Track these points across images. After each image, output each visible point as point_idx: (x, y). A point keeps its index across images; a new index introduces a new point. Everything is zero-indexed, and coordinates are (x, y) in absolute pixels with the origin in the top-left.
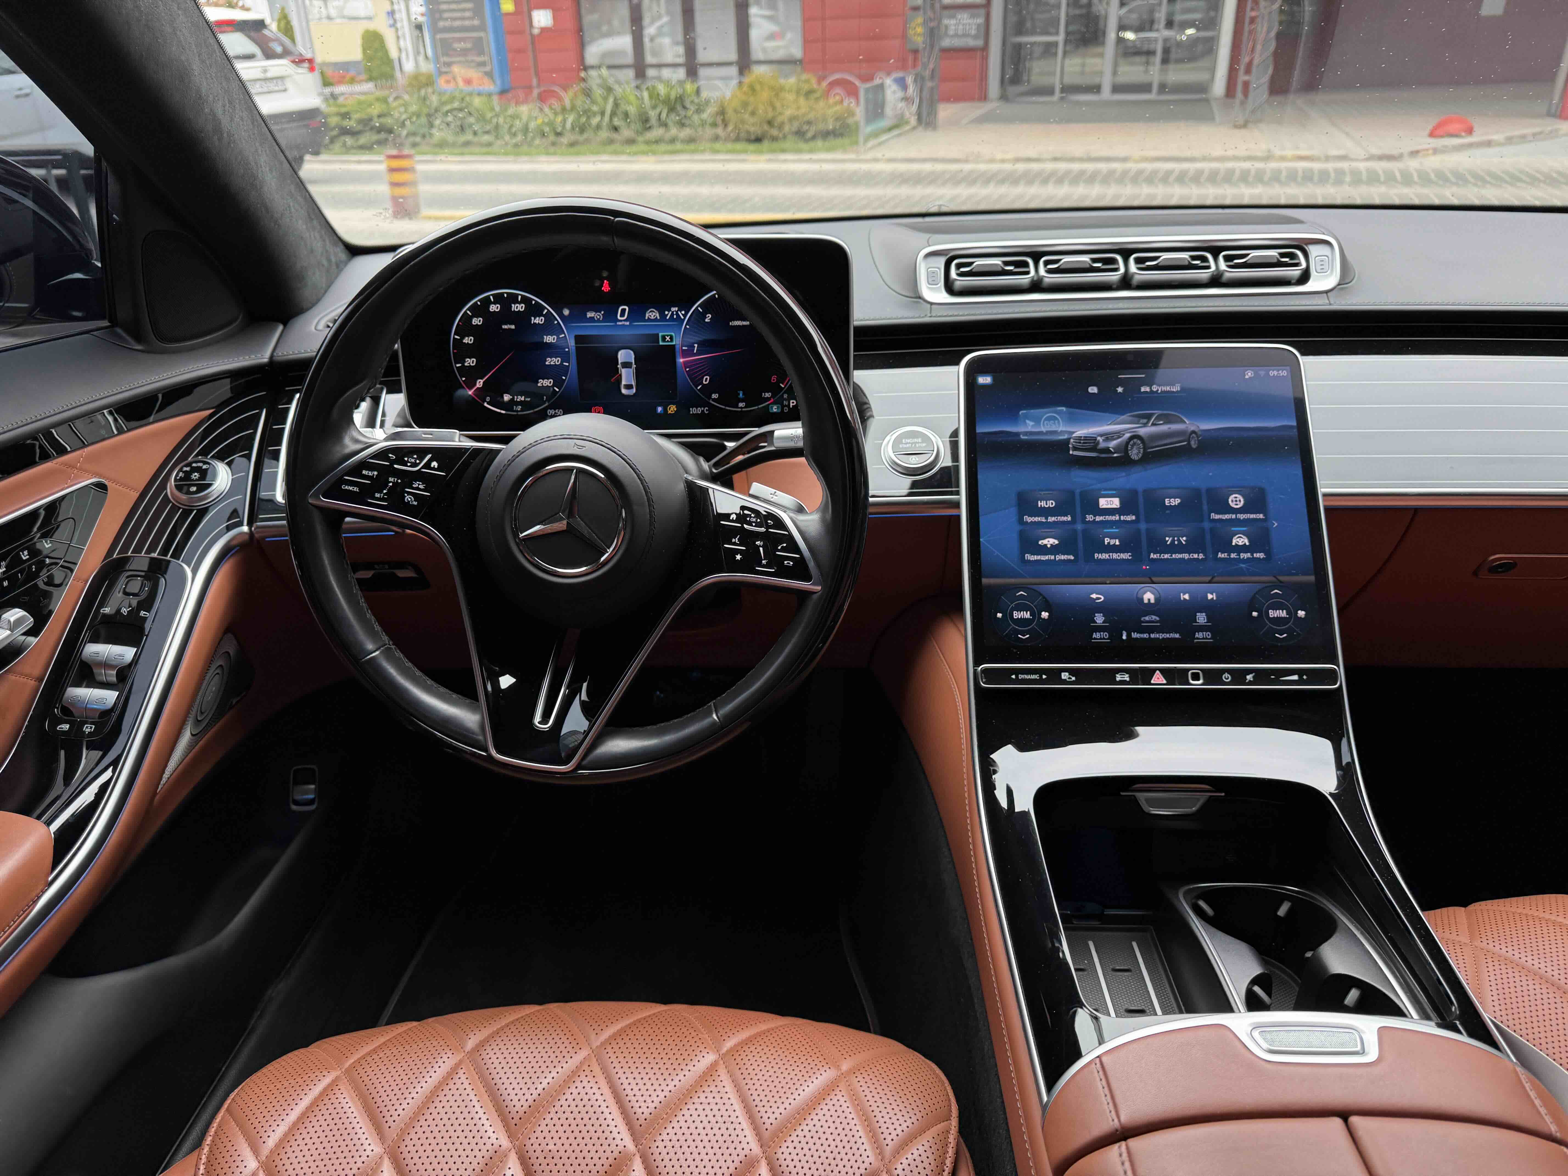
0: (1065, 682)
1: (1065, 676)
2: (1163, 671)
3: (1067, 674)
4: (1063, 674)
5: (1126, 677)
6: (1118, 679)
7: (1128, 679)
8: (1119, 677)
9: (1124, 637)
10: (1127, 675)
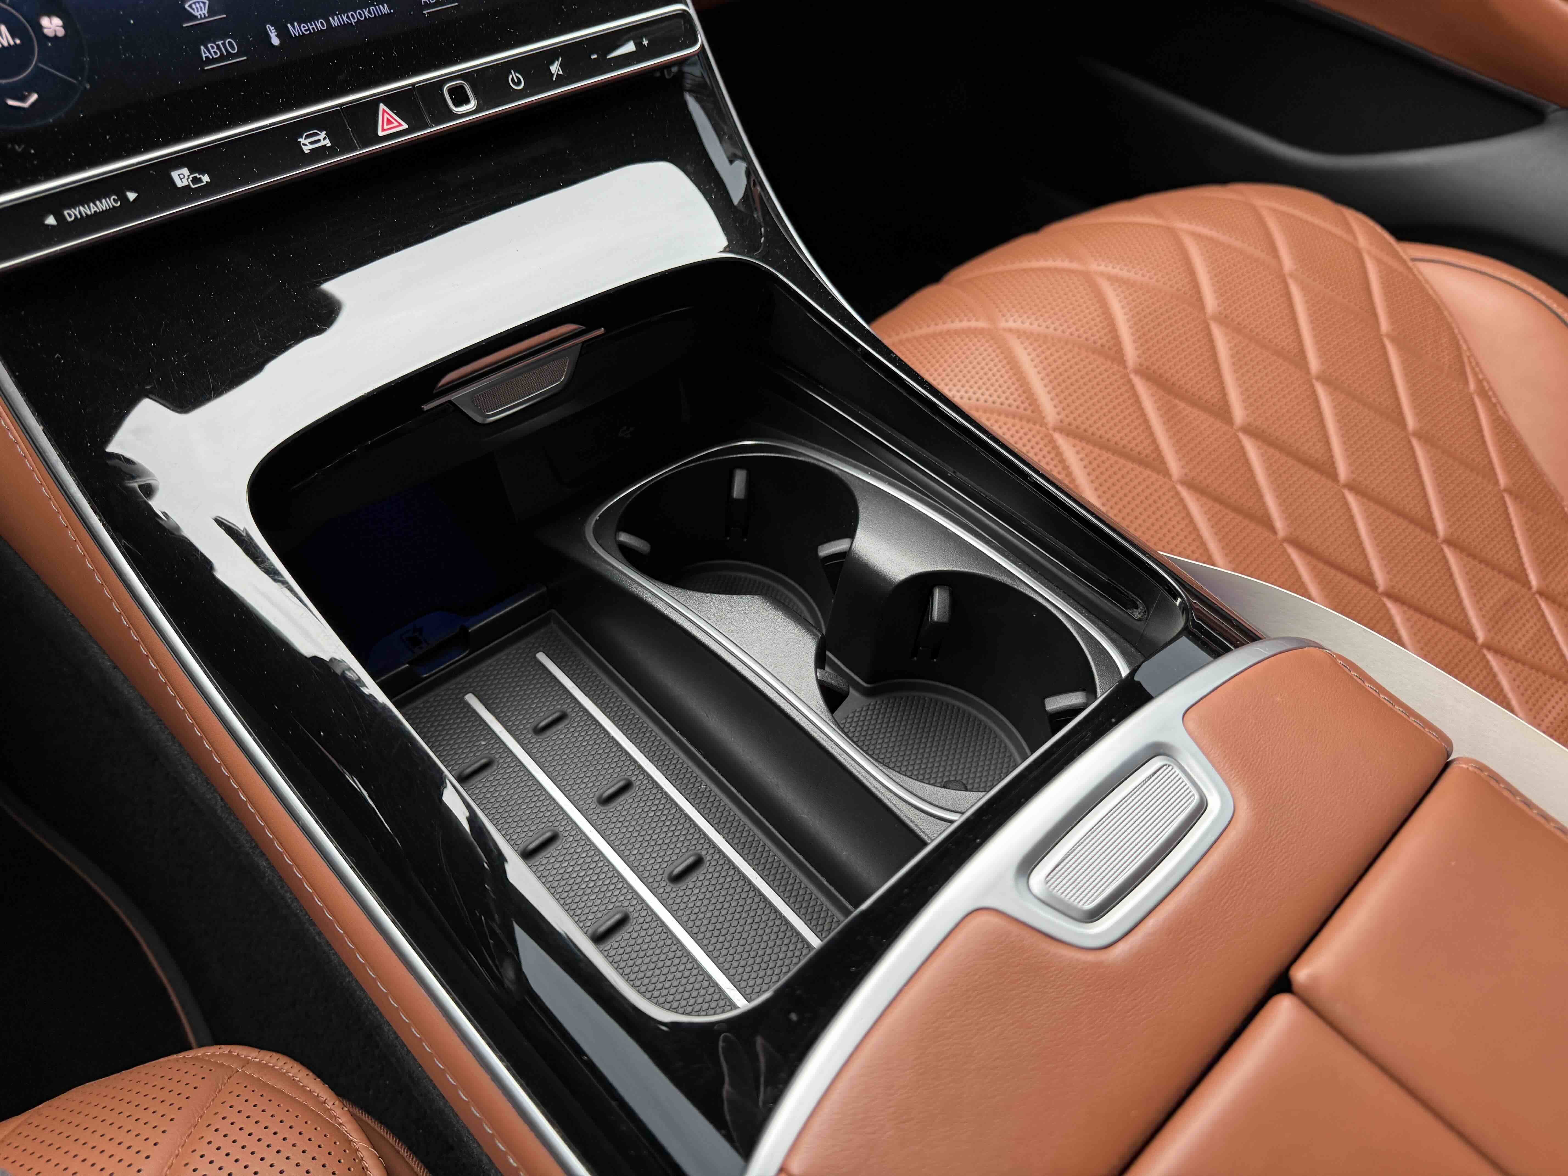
0: (187, 193)
1: (181, 177)
2: (393, 101)
3: (185, 171)
4: (175, 175)
5: (323, 140)
6: (306, 149)
7: (327, 143)
8: (307, 145)
9: (276, 41)
10: (323, 134)
